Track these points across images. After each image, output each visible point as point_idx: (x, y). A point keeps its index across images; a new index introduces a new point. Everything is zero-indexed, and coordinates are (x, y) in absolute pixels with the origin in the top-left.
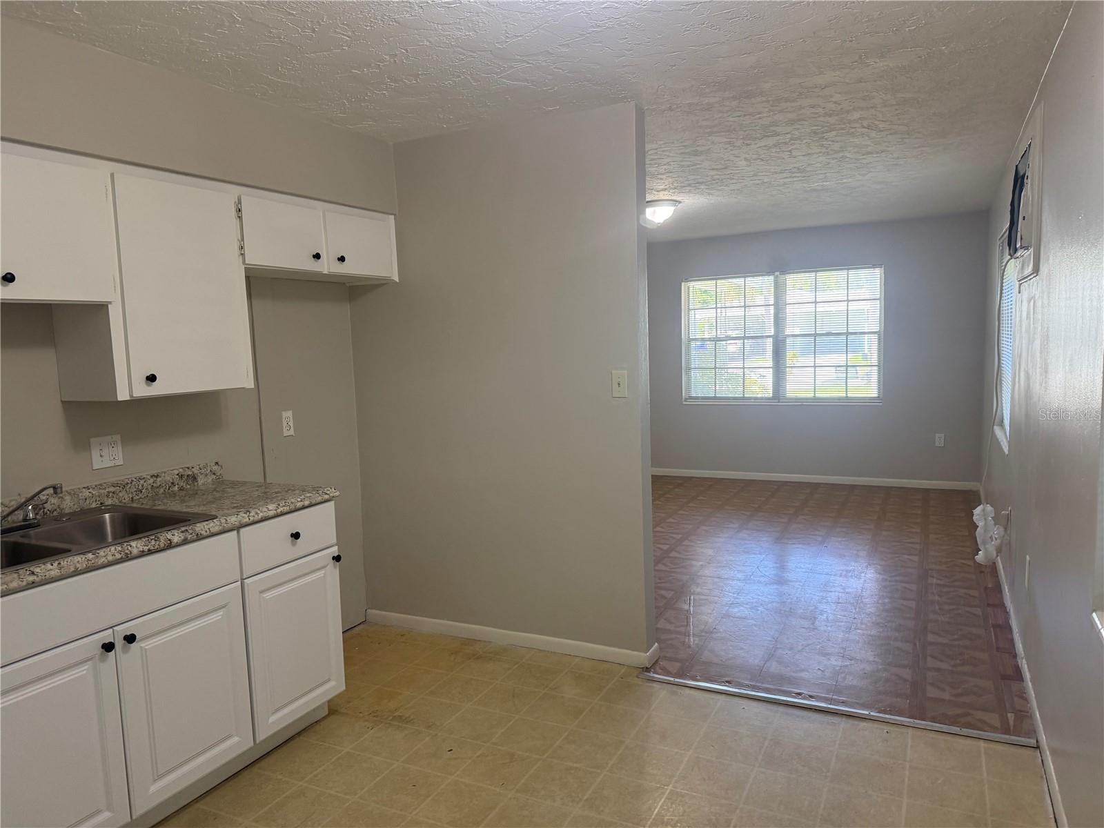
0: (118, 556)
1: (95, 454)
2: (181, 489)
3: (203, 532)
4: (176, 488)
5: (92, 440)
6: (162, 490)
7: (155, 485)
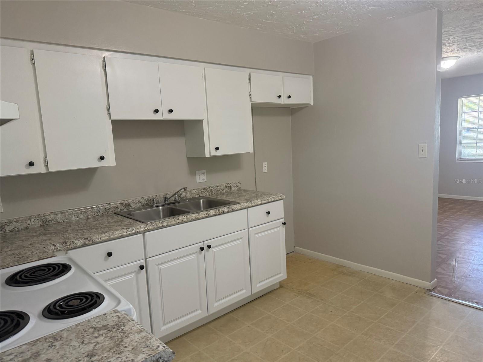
0: (206, 215)
1: (197, 177)
2: (226, 192)
3: (235, 209)
4: (224, 191)
5: (197, 172)
6: (219, 192)
7: (217, 190)
